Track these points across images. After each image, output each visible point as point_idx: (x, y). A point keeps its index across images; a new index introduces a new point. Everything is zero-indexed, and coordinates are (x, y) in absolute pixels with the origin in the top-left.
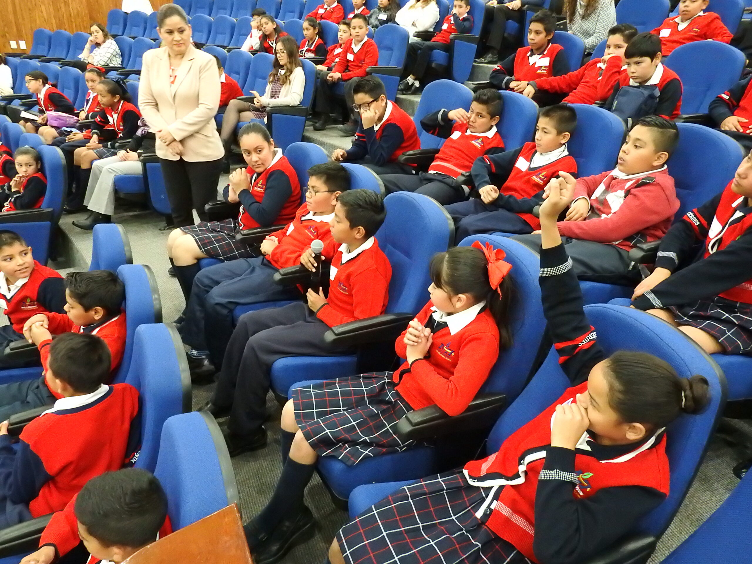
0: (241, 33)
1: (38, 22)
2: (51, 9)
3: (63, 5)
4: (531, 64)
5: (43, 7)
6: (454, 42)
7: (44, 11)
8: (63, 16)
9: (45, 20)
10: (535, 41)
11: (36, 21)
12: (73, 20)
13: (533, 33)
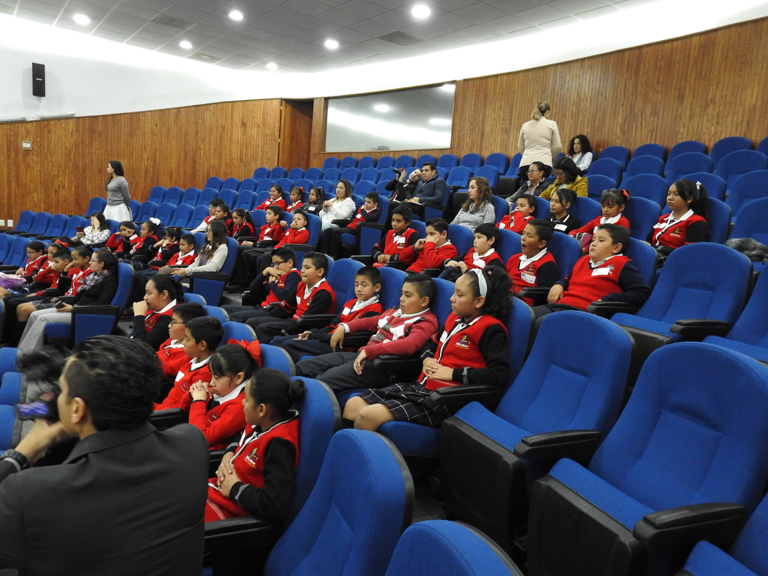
0: (197, 218)
1: (28, 206)
2: (43, 196)
3: (53, 193)
4: (394, 242)
5: (35, 195)
6: (360, 228)
7: (36, 198)
8: (52, 202)
9: (35, 204)
10: (397, 227)
11: (26, 204)
12: (60, 205)
13: (395, 222)
